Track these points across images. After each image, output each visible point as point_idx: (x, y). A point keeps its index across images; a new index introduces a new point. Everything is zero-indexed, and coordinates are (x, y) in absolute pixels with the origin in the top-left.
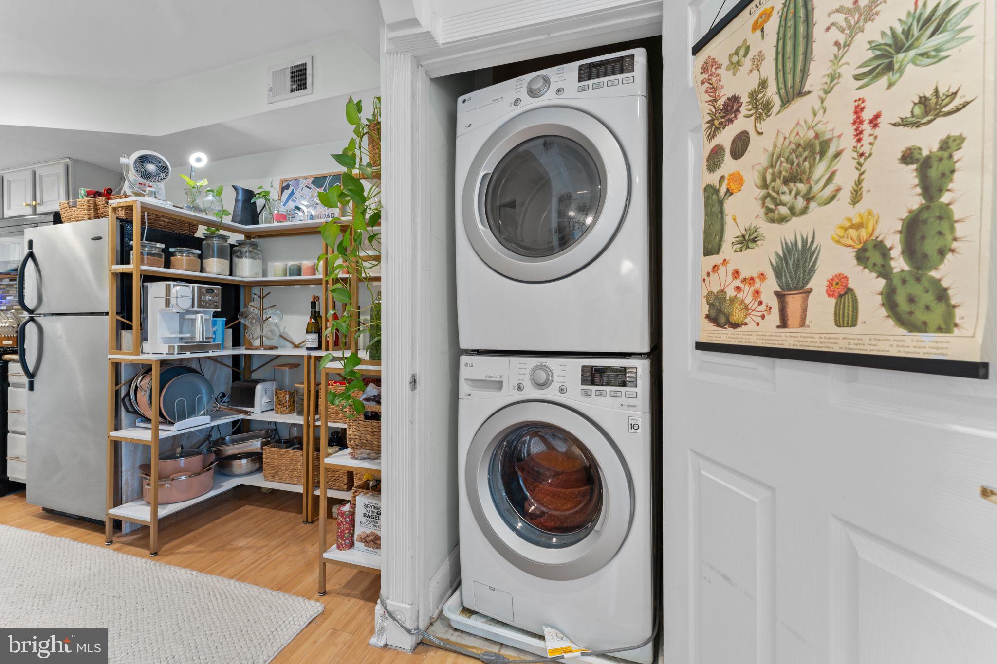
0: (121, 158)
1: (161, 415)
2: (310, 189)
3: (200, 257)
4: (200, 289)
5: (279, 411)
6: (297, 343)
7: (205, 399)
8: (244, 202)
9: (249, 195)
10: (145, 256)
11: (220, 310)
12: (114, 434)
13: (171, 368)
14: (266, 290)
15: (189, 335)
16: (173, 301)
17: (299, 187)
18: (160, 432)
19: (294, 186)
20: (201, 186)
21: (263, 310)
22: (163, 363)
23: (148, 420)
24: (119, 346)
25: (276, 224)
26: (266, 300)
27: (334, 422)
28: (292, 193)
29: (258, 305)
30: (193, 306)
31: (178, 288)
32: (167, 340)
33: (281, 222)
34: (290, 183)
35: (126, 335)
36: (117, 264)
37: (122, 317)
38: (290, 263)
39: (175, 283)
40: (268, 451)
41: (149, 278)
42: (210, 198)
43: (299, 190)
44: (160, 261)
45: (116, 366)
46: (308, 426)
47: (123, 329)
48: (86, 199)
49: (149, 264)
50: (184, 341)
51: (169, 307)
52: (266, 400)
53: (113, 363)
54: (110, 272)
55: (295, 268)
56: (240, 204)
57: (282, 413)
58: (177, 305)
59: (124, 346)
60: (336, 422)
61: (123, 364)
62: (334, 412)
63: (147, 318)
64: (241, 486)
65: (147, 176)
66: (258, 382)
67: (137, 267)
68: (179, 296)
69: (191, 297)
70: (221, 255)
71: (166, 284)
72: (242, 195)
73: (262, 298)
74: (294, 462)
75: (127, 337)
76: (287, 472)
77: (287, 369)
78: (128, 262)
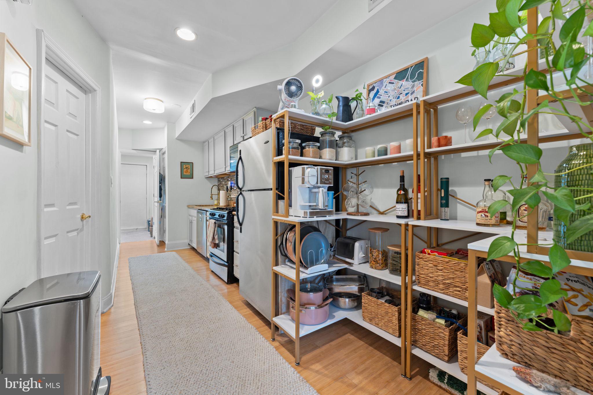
0: (278, 86)
1: (301, 262)
2: (393, 83)
3: (319, 148)
4: (321, 169)
5: (374, 266)
6: (382, 210)
7: (324, 251)
8: (344, 106)
9: (346, 101)
10: (291, 149)
11: (333, 185)
12: (275, 268)
13: (305, 227)
14: (361, 169)
15: (315, 204)
16: (306, 179)
17: (383, 85)
18: (301, 273)
19: (379, 86)
20: (320, 97)
21: (359, 185)
22: (302, 223)
23: (294, 263)
24: (277, 211)
25: (367, 117)
26: (360, 177)
27: (433, 290)
28: (378, 91)
29: (355, 181)
30: (317, 183)
31: (309, 169)
32: (303, 207)
33: (370, 114)
34: (375, 85)
35: (281, 203)
36: (276, 156)
37: (279, 191)
38: (379, 146)
39: (307, 166)
40: (366, 298)
41: (293, 164)
42: (324, 106)
43: (383, 88)
44: (298, 152)
45: (276, 223)
46: (406, 288)
47: (279, 199)
48: (262, 122)
49: (293, 155)
50: (312, 208)
51: (304, 184)
52: (362, 255)
53: (274, 221)
54: (273, 162)
55: (383, 149)
56: (341, 108)
57: (376, 268)
58: (309, 182)
59: (280, 211)
60: (436, 291)
61: (279, 222)
62: (434, 281)
63: (291, 192)
64: (346, 319)
65: (291, 95)
66: (355, 240)
67: (287, 157)
68: (310, 175)
69: (316, 176)
70: (331, 146)
71: (302, 167)
72: (342, 102)
73: (358, 175)
74: (390, 315)
75: (282, 204)
76: (383, 321)
77: (379, 233)
78: (281, 154)
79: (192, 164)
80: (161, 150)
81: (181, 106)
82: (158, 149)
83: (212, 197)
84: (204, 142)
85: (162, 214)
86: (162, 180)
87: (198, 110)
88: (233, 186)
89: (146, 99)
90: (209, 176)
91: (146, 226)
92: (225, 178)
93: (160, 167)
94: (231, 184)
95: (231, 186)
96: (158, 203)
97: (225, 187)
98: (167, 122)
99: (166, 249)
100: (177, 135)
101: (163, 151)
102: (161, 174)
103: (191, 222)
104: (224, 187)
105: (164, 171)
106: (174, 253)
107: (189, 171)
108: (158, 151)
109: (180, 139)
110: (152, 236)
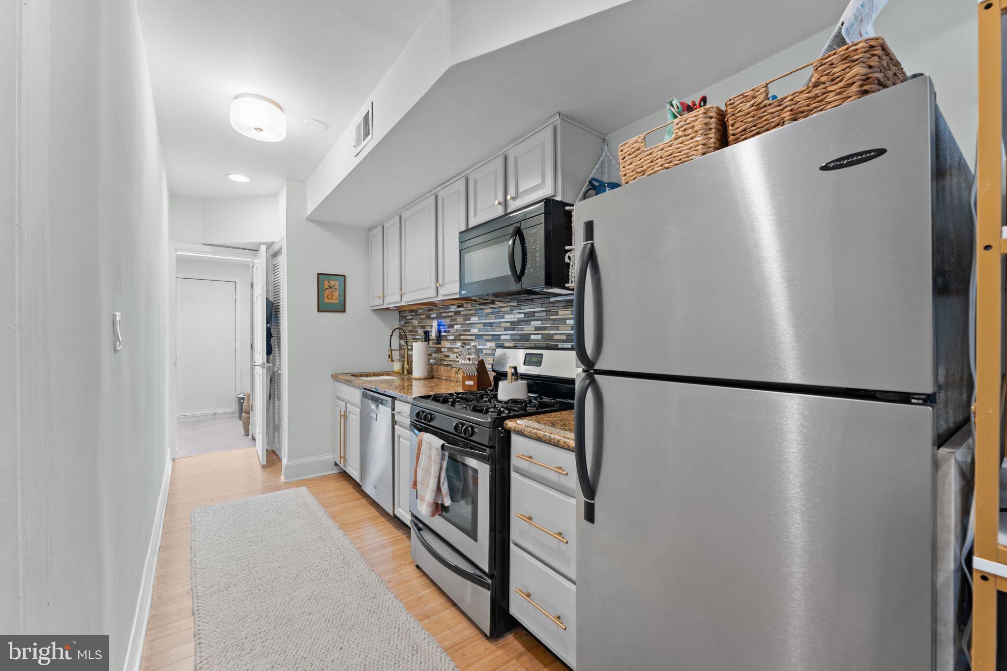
79: (343, 277)
80: (269, 245)
81: (327, 127)
82: (264, 244)
83: (390, 356)
84: (370, 229)
85: (270, 391)
86: (271, 314)
87: (379, 131)
88: (445, 331)
89: (236, 98)
90: (385, 306)
91: (235, 407)
92: (420, 311)
93: (267, 285)
94: (439, 325)
95: (439, 331)
96: (264, 367)
97: (421, 331)
98: (287, 179)
99: (283, 478)
100: (310, 209)
101: (276, 247)
102: (270, 301)
103: (345, 416)
104: (417, 332)
105: (277, 294)
106: (303, 490)
107: (336, 294)
108: (263, 248)
109: (315, 219)
110: (247, 435)
